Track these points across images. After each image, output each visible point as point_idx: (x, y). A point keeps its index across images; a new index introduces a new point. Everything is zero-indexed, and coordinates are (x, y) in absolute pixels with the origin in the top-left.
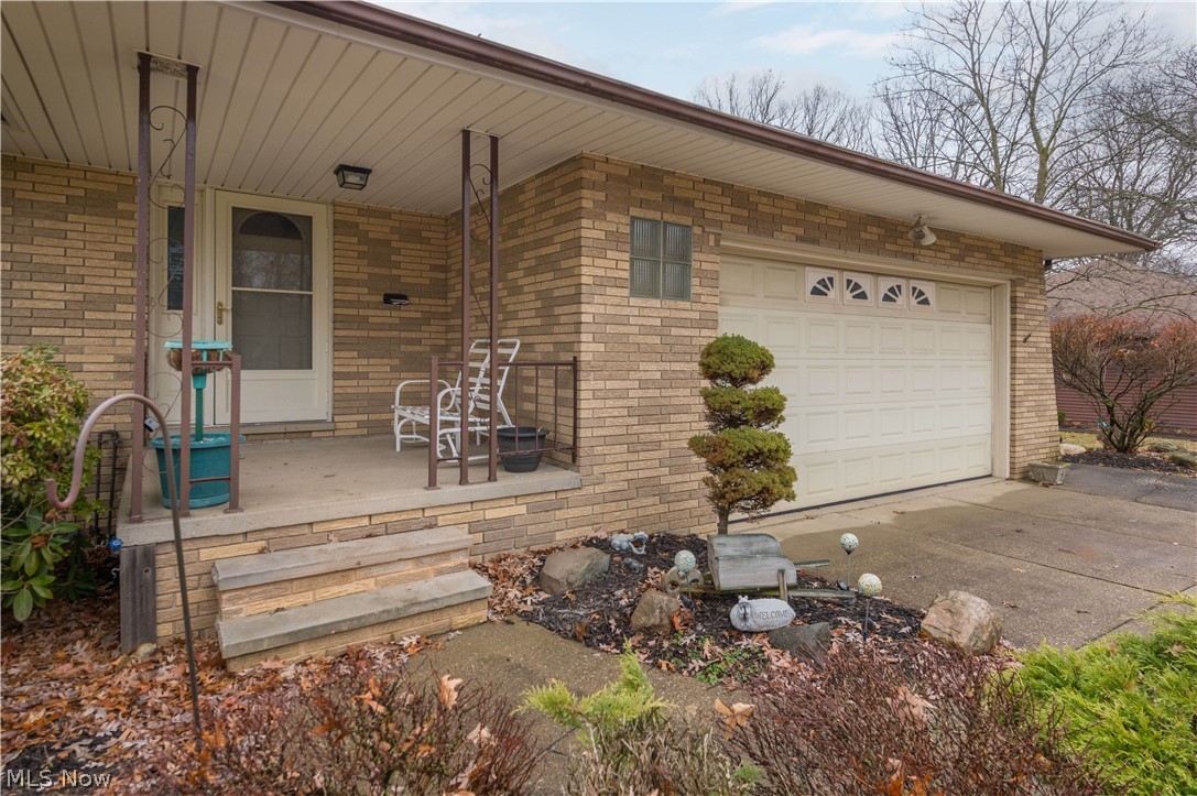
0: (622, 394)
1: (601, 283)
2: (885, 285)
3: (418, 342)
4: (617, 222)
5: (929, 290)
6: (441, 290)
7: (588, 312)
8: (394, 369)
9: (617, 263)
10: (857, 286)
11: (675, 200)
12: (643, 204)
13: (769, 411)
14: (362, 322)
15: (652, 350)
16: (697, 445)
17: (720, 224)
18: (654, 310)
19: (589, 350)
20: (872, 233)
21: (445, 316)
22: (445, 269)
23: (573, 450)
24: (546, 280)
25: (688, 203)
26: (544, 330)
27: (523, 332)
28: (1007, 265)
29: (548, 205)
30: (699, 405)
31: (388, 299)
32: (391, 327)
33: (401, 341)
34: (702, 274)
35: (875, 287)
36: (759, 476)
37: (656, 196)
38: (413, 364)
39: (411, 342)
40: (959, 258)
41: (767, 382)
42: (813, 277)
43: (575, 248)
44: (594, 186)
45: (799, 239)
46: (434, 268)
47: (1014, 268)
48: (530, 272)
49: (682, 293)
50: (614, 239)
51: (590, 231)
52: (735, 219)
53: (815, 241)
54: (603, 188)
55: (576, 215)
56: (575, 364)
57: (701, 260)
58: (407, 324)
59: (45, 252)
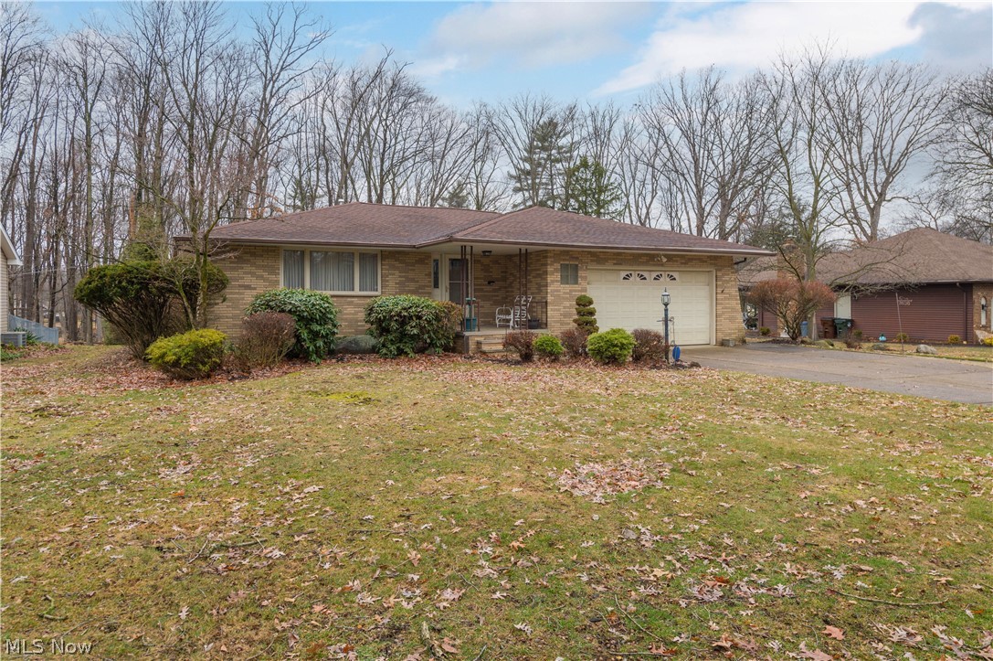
0: (559, 310)
1: (553, 282)
2: (654, 275)
3: (497, 296)
4: (558, 266)
5: (675, 275)
6: (504, 279)
7: (549, 289)
8: (491, 305)
9: (558, 276)
10: (642, 276)
11: (573, 258)
12: (564, 260)
13: (592, 313)
14: (482, 290)
15: (567, 298)
16: (575, 321)
17: (587, 263)
18: (567, 288)
19: (550, 298)
20: (644, 259)
21: (506, 288)
22: (506, 272)
23: (546, 324)
24: (539, 280)
25: (577, 258)
26: (539, 293)
27: (532, 294)
28: (711, 264)
29: (539, 260)
30: (575, 312)
31: (489, 283)
32: (490, 292)
33: (493, 296)
34: (581, 277)
35: (650, 276)
36: (588, 327)
37: (568, 258)
38: (497, 303)
39: (495, 296)
40: (685, 264)
41: (591, 306)
42: (623, 274)
43: (546, 273)
44: (551, 257)
45: (615, 264)
46: (502, 272)
47: (715, 265)
48: (534, 277)
49: (576, 283)
50: (556, 270)
51: (550, 269)
52: (592, 261)
53: (621, 264)
54: (554, 257)
55: (546, 265)
56: (546, 302)
57: (581, 273)
58: (495, 291)
59: (411, 275)
